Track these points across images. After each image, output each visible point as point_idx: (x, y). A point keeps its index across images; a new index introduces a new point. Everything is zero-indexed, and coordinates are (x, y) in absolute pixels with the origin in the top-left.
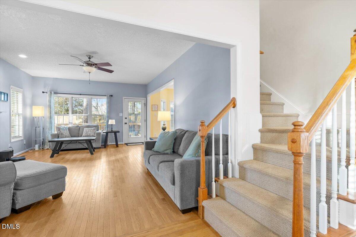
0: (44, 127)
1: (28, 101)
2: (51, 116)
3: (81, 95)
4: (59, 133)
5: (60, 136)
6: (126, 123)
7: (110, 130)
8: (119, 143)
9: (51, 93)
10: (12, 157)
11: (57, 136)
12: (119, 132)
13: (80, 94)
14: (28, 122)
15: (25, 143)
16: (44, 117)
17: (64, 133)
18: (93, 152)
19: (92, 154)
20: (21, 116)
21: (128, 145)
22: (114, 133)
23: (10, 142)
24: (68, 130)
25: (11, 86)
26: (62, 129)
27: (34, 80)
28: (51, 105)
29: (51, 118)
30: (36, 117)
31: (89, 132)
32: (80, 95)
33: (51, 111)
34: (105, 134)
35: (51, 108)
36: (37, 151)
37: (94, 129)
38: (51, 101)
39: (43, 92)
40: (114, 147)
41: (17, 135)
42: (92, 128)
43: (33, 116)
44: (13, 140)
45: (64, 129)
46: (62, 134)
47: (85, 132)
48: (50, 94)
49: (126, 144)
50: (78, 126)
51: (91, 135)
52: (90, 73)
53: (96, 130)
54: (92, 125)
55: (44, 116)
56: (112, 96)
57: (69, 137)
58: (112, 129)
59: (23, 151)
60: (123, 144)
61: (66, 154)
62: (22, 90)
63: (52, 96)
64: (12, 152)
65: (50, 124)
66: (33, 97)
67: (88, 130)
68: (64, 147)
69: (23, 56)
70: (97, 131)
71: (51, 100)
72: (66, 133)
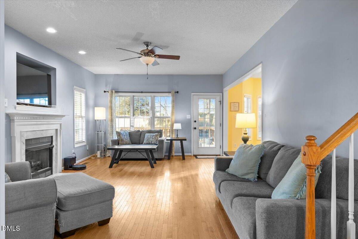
0: (105, 131)
1: (91, 102)
2: (112, 119)
3: (143, 93)
4: (119, 139)
5: (120, 142)
6: (195, 128)
7: (174, 137)
8: (185, 154)
9: (112, 92)
10: (75, 164)
11: (117, 142)
12: (185, 140)
13: (142, 92)
14: (91, 125)
15: (88, 149)
16: (105, 120)
17: (125, 140)
18: (154, 165)
19: (152, 167)
20: (84, 119)
21: (197, 158)
22: (180, 141)
23: (74, 148)
24: (128, 136)
25: (75, 87)
26: (122, 134)
27: (97, 78)
28: (112, 106)
29: (112, 121)
30: (98, 120)
31: (151, 139)
32: (141, 93)
33: (112, 112)
34: (169, 141)
35: (112, 110)
36: (99, 158)
37: (156, 136)
38: (112, 102)
39: (105, 92)
40: (180, 159)
41: (80, 140)
42: (154, 134)
43: (95, 119)
44: (76, 146)
45: (124, 134)
46: (122, 140)
47: (146, 139)
48: (111, 93)
49: (196, 156)
50: (139, 131)
51: (153, 143)
52: (147, 64)
53: (158, 137)
54: (155, 130)
55: (105, 119)
56: (178, 92)
57: (129, 144)
58: (177, 136)
59: (87, 158)
60: (191, 156)
61: (125, 164)
62: (85, 90)
63: (113, 96)
64: (74, 159)
65: (111, 129)
66: (96, 97)
67: (149, 137)
68: (123, 155)
69: (82, 52)
70: (160, 137)
71: (112, 100)
72: (126, 140)
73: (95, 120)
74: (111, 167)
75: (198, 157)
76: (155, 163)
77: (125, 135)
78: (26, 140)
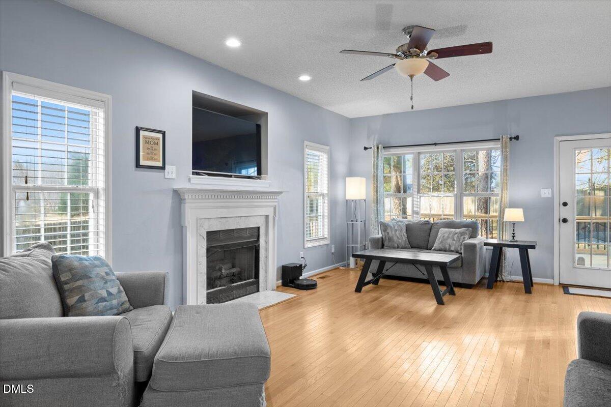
0: (365, 221)
1: (341, 168)
2: (377, 198)
3: (438, 146)
4: (384, 237)
5: (386, 243)
6: (565, 221)
7: (507, 238)
8: (535, 280)
9: (378, 148)
11: (380, 243)
12: (533, 247)
13: (435, 144)
14: (341, 210)
15: (333, 250)
16: (365, 200)
17: (395, 238)
19: (440, 302)
20: (327, 198)
21: (566, 292)
22: (519, 250)
23: (304, 248)
24: (404, 231)
25: (306, 143)
26: (391, 227)
27: (353, 125)
28: (377, 175)
29: (377, 202)
30: (353, 200)
31: (450, 241)
32: (433, 147)
33: (377, 186)
34: (492, 248)
35: (377, 182)
36: (352, 270)
37: (462, 234)
38: (377, 166)
39: (366, 148)
40: (517, 292)
41: (320, 236)
42: (458, 230)
43: (347, 198)
44: (308, 245)
45: (396, 228)
46: (390, 239)
47: (439, 240)
48: (376, 150)
49: (565, 288)
50: (427, 223)
51: (452, 248)
52: (412, 77)
53: (467, 237)
54: (461, 222)
55: (365, 198)
56: (517, 138)
57: (404, 248)
58: (513, 237)
59: (330, 267)
60: (552, 285)
61: (389, 288)
62: (328, 148)
63: (379, 155)
65: (376, 216)
66: (351, 160)
67: (446, 235)
68: (389, 269)
70: (471, 237)
71: (377, 164)
72: (398, 238)
73: (347, 200)
74: (358, 290)
75: (572, 290)
76: (452, 293)
77: (396, 230)
78: (207, 232)
